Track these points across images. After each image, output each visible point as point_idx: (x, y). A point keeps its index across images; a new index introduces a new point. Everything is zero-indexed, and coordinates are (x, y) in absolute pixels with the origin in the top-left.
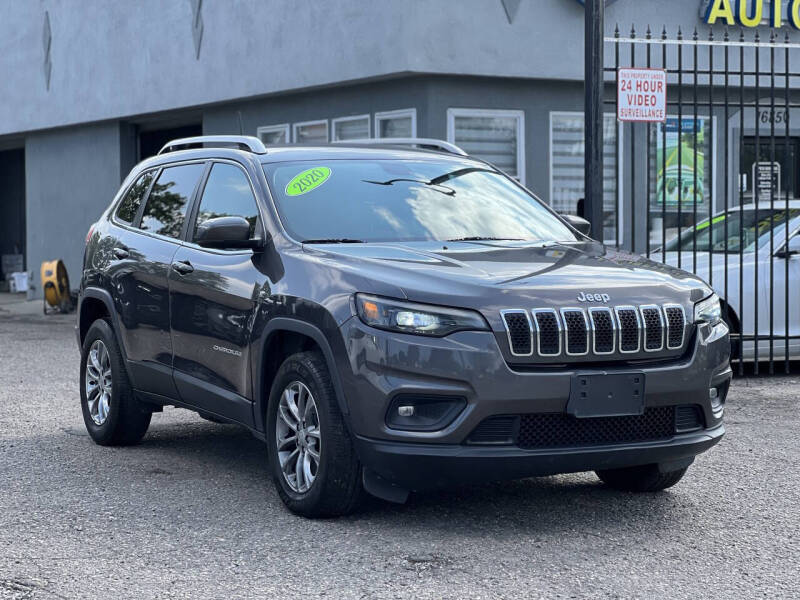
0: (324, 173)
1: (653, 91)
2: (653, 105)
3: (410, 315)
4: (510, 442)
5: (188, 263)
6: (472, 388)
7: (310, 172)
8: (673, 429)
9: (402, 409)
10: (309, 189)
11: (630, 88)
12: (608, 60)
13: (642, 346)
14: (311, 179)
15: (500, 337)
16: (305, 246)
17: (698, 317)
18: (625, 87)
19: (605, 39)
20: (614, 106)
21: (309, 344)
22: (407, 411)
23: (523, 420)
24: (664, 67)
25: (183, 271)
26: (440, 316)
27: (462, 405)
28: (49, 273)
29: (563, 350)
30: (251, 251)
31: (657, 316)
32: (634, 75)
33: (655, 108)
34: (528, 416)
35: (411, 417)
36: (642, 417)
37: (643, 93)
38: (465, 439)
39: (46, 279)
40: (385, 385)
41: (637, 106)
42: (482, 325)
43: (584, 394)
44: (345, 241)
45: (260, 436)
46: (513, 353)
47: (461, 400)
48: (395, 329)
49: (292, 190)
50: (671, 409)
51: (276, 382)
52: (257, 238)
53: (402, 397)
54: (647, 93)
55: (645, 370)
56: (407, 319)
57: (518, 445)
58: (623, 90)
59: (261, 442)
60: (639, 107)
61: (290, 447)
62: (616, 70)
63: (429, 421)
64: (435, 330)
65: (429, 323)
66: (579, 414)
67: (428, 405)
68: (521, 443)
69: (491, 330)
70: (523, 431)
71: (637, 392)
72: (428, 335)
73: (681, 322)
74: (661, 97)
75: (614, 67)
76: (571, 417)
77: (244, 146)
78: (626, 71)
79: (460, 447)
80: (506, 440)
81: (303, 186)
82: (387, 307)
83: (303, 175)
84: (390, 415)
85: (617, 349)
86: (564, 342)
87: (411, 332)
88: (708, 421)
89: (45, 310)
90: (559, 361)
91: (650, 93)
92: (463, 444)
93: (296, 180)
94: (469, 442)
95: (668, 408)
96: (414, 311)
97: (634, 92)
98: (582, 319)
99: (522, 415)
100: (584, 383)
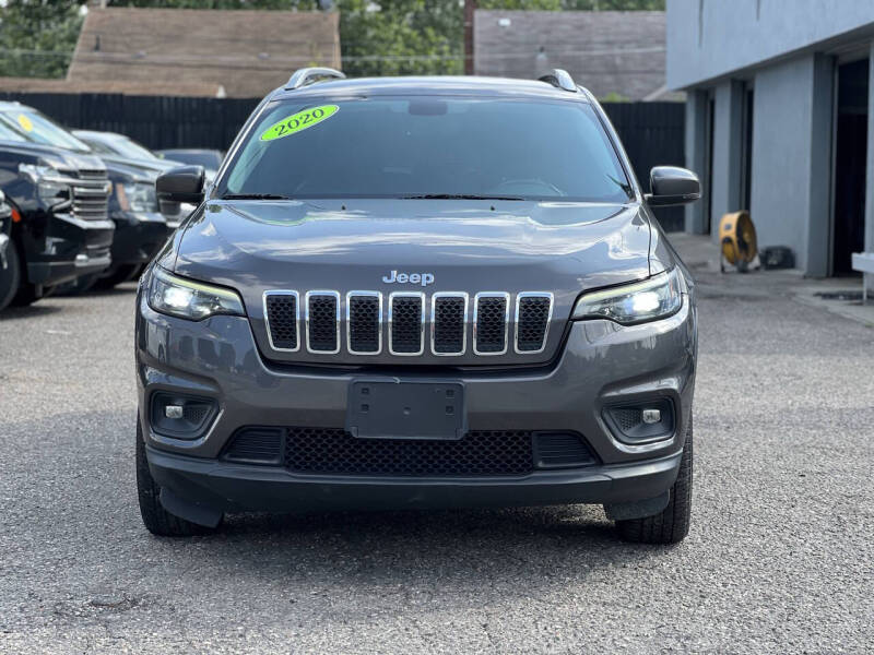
4: (275, 462)
6: (218, 387)
8: (532, 461)
9: (170, 409)
13: (470, 347)
15: (256, 324)
22: (175, 412)
23: (290, 435)
27: (215, 410)
28: (728, 227)
29: (344, 345)
31: (500, 307)
34: (297, 430)
35: (179, 420)
38: (221, 453)
39: (724, 234)
42: (241, 310)
43: (366, 407)
46: (274, 348)
47: (212, 402)
50: (525, 435)
57: (287, 467)
63: (192, 427)
66: (359, 432)
67: (192, 406)
68: (290, 464)
69: (247, 316)
70: (292, 449)
72: (186, 318)
73: (542, 317)
79: (215, 463)
80: (271, 458)
81: (286, 129)
85: (427, 349)
86: (344, 336)
88: (603, 455)
89: (723, 269)
90: (337, 360)
92: (219, 457)
94: (226, 458)
95: (520, 433)
98: (375, 307)
99: (288, 429)
100: (365, 391)
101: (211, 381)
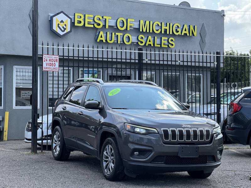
0: (119, 90)
1: (55, 62)
2: (55, 66)
3: (138, 129)
4: (163, 163)
5: (82, 112)
6: (153, 148)
7: (115, 89)
8: (206, 161)
9: (135, 153)
10: (114, 94)
11: (47, 61)
12: (40, 52)
13: (198, 139)
14: (115, 92)
15: (161, 135)
16: (113, 109)
17: (214, 132)
18: (45, 61)
19: (38, 46)
20: (42, 66)
21: (112, 135)
22: (137, 154)
23: (166, 157)
24: (58, 55)
25: (80, 114)
26: (146, 130)
27: (151, 153)
29: (177, 139)
30: (98, 110)
31: (203, 132)
32: (48, 57)
33: (55, 67)
34: (168, 156)
35: (138, 155)
36: (198, 158)
37: (51, 63)
38: (151, 161)
40: (132, 146)
41: (49, 66)
42: (157, 132)
43: (183, 151)
44: (123, 109)
45: (99, 159)
46: (164, 140)
47: (151, 151)
48: (134, 132)
49: (110, 94)
50: (206, 156)
51: (103, 145)
52: (100, 107)
53: (135, 150)
54: (52, 63)
55: (199, 146)
56: (137, 130)
58: (44, 61)
59: (99, 160)
60: (50, 67)
61: (106, 161)
62: (42, 55)
63: (142, 156)
64: (145, 133)
65: (143, 131)
66: (181, 156)
67: (142, 152)
68: (166, 163)
69: (159, 134)
70: (166, 160)
71: (197, 151)
72: (143, 134)
73: (209, 133)
74: (57, 64)
75: (42, 54)
76: (179, 157)
77: (98, 82)
78: (45, 56)
79: (150, 164)
80: (162, 162)
81: (113, 93)
82: (133, 127)
83: (113, 90)
84: (132, 154)
85: (192, 140)
86: (178, 137)
87: (139, 133)
88: (216, 160)
90: (176, 142)
91: (53, 62)
92: (151, 163)
93: (111, 92)
94: (152, 162)
95: (205, 156)
96: (139, 128)
97: (48, 62)
98: (183, 132)
99: (166, 156)
100: (183, 148)
101: (151, 147)
